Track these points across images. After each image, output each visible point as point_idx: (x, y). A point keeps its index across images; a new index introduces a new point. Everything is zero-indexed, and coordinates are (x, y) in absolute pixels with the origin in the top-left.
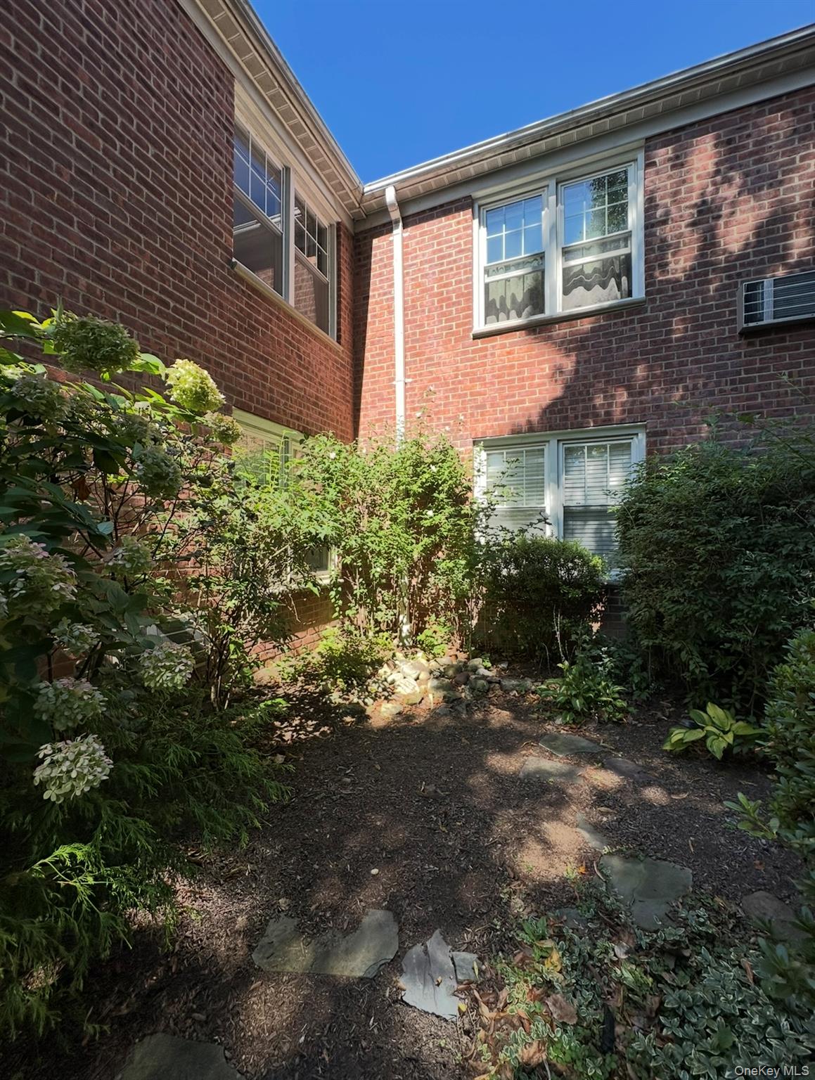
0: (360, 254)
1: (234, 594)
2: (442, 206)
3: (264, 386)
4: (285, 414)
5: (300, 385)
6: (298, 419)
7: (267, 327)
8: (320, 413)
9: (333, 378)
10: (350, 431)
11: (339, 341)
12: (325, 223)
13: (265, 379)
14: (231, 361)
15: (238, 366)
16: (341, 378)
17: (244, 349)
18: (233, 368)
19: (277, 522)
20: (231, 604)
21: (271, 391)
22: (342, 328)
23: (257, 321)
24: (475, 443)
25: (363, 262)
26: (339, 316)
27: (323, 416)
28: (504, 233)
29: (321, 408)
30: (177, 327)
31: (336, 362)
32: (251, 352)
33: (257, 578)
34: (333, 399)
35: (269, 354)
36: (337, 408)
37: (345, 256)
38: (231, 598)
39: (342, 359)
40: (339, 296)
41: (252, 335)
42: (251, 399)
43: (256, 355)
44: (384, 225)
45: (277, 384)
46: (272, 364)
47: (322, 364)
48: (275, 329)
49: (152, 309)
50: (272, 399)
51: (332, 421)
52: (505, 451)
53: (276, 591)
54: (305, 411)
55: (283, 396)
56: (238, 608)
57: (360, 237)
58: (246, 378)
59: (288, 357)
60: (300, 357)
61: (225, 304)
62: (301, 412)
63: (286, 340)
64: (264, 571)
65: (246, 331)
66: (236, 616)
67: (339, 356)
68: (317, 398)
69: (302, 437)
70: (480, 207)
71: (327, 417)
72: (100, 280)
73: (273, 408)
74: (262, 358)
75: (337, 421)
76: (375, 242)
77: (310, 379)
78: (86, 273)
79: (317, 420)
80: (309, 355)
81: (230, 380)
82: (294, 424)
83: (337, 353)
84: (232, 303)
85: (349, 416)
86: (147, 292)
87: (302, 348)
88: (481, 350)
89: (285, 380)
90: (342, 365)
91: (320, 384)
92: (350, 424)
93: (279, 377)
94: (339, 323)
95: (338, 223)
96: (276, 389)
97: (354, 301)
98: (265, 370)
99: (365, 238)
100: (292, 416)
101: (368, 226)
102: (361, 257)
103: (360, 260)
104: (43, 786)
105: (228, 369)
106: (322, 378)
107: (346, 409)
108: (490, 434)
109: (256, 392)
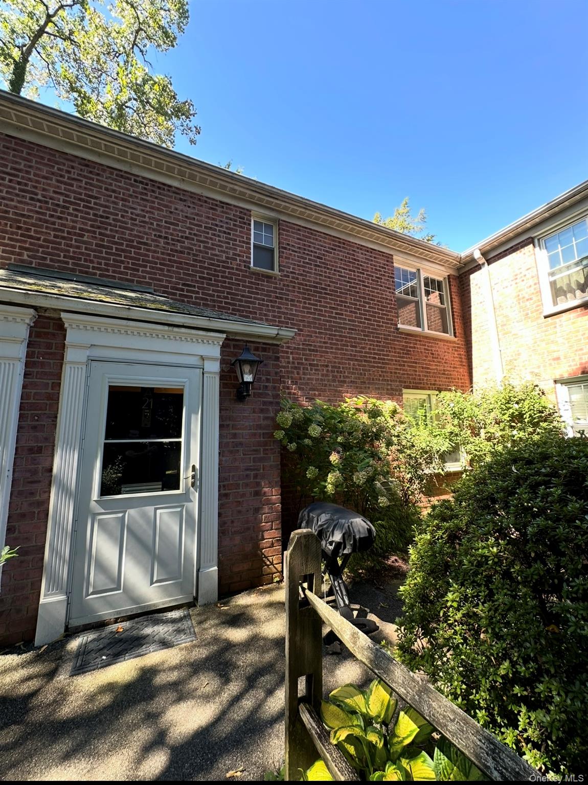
0: (463, 284)
1: (409, 472)
2: (512, 247)
3: (416, 375)
4: (427, 384)
5: (434, 367)
6: (434, 384)
7: (415, 348)
8: (446, 378)
9: (452, 357)
10: (467, 382)
11: (455, 336)
12: (441, 279)
13: (416, 371)
14: (400, 369)
15: (404, 370)
16: (458, 354)
17: (405, 362)
18: (401, 372)
19: (424, 445)
20: (409, 476)
21: (419, 375)
22: (456, 328)
23: (410, 347)
24: (555, 382)
25: (465, 288)
26: (454, 322)
27: (449, 378)
28: (560, 249)
29: (447, 375)
30: (379, 365)
31: (454, 347)
32: (409, 362)
33: (417, 466)
34: (454, 368)
35: (417, 359)
36: (457, 372)
37: (454, 289)
38: (408, 474)
39: (458, 344)
40: (453, 312)
41: (408, 354)
42: (410, 382)
43: (411, 362)
44: (476, 266)
45: (422, 372)
46: (419, 363)
47: (445, 352)
48: (419, 346)
49: (371, 362)
50: (420, 380)
51: (455, 379)
52: (582, 385)
53: (427, 473)
54: (437, 379)
55: (425, 376)
56: (411, 478)
57: (463, 276)
58: (407, 374)
59: (426, 357)
60: (433, 354)
61: (396, 347)
62: (436, 381)
63: (425, 349)
64: (421, 464)
65: (406, 354)
66: (411, 481)
67: (456, 344)
68: (444, 370)
69: (437, 392)
70: (539, 240)
71: (452, 378)
72: (356, 360)
73: (421, 383)
74: (414, 363)
75: (458, 379)
76: (472, 276)
77: (439, 362)
78: (352, 360)
79: (446, 382)
80: (437, 351)
81: (401, 377)
82: (432, 388)
83: (454, 342)
84: (399, 345)
85: (466, 374)
86: (369, 357)
87: (433, 349)
88: (552, 324)
89: (426, 368)
90: (458, 347)
91: (445, 363)
92: (467, 377)
93: (423, 368)
94: (454, 326)
95: (448, 276)
96: (421, 374)
97: (463, 310)
98: (416, 367)
99: (465, 276)
100: (431, 384)
101: (467, 269)
102: (465, 286)
103: (464, 288)
104: (379, 503)
105: (399, 373)
106: (446, 359)
107: (463, 371)
108: (566, 376)
109: (412, 379)
